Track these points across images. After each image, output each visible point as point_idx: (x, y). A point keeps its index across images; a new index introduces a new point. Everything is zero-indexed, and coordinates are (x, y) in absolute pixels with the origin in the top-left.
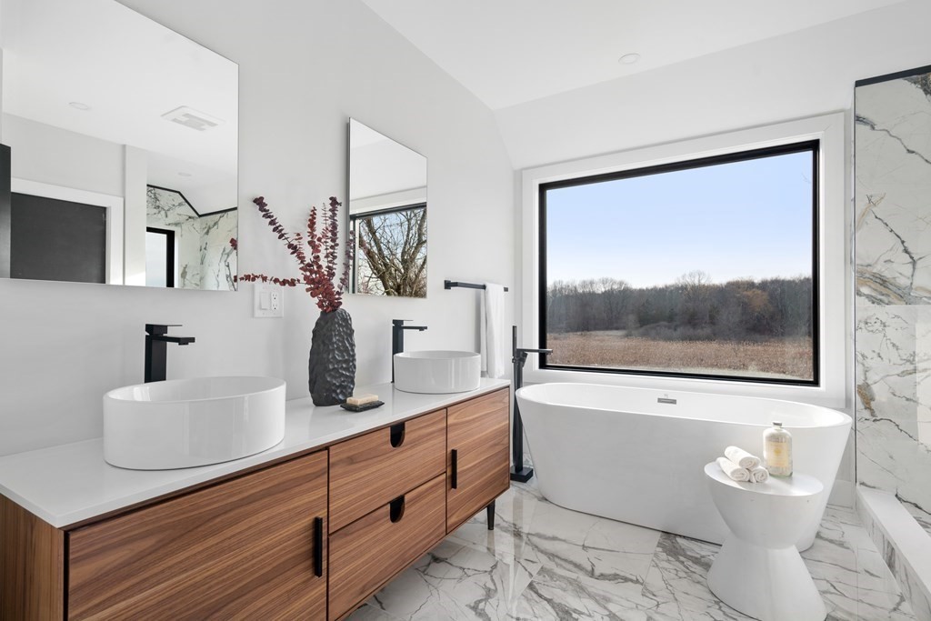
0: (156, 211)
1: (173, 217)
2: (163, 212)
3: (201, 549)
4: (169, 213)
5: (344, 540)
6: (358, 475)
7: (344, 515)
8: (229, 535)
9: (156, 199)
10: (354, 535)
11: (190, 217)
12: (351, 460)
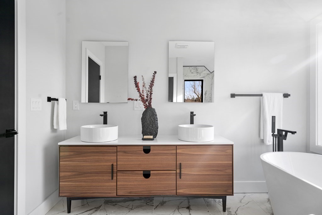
0: (197, 74)
1: (202, 75)
2: (199, 74)
3: (82, 159)
4: (201, 74)
5: (123, 174)
6: (128, 157)
7: (123, 167)
8: (88, 158)
9: (197, 70)
10: (127, 175)
11: (208, 74)
12: (125, 152)
